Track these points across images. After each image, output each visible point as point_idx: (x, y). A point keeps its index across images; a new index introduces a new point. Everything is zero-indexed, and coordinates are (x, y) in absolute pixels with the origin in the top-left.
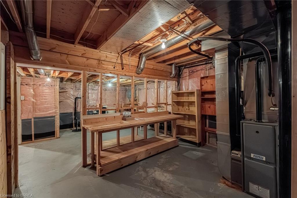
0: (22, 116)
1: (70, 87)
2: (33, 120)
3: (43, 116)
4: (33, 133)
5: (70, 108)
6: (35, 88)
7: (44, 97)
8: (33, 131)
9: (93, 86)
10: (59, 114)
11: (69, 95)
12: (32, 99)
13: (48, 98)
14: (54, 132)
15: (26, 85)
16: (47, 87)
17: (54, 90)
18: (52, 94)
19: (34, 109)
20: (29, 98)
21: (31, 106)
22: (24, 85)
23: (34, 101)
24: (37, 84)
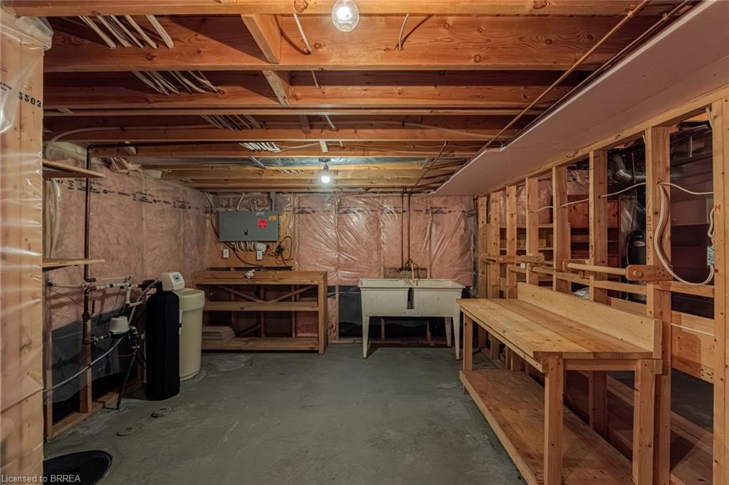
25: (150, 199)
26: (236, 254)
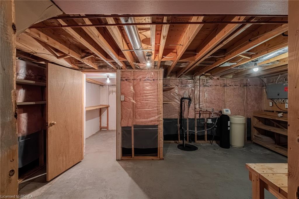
0: (122, 122)
1: (175, 84)
2: (133, 129)
3: (143, 124)
4: (133, 147)
5: (175, 113)
6: (135, 84)
7: (145, 97)
8: (133, 144)
9: (206, 81)
10: (162, 122)
11: (174, 94)
12: (132, 100)
13: (150, 98)
14: (157, 149)
15: (126, 80)
16: (149, 83)
17: (156, 87)
18: (154, 92)
19: (134, 114)
20: (129, 98)
21: (131, 110)
22: (124, 81)
23: (134, 102)
24: (138, 78)
25: (228, 85)
26: (276, 104)
